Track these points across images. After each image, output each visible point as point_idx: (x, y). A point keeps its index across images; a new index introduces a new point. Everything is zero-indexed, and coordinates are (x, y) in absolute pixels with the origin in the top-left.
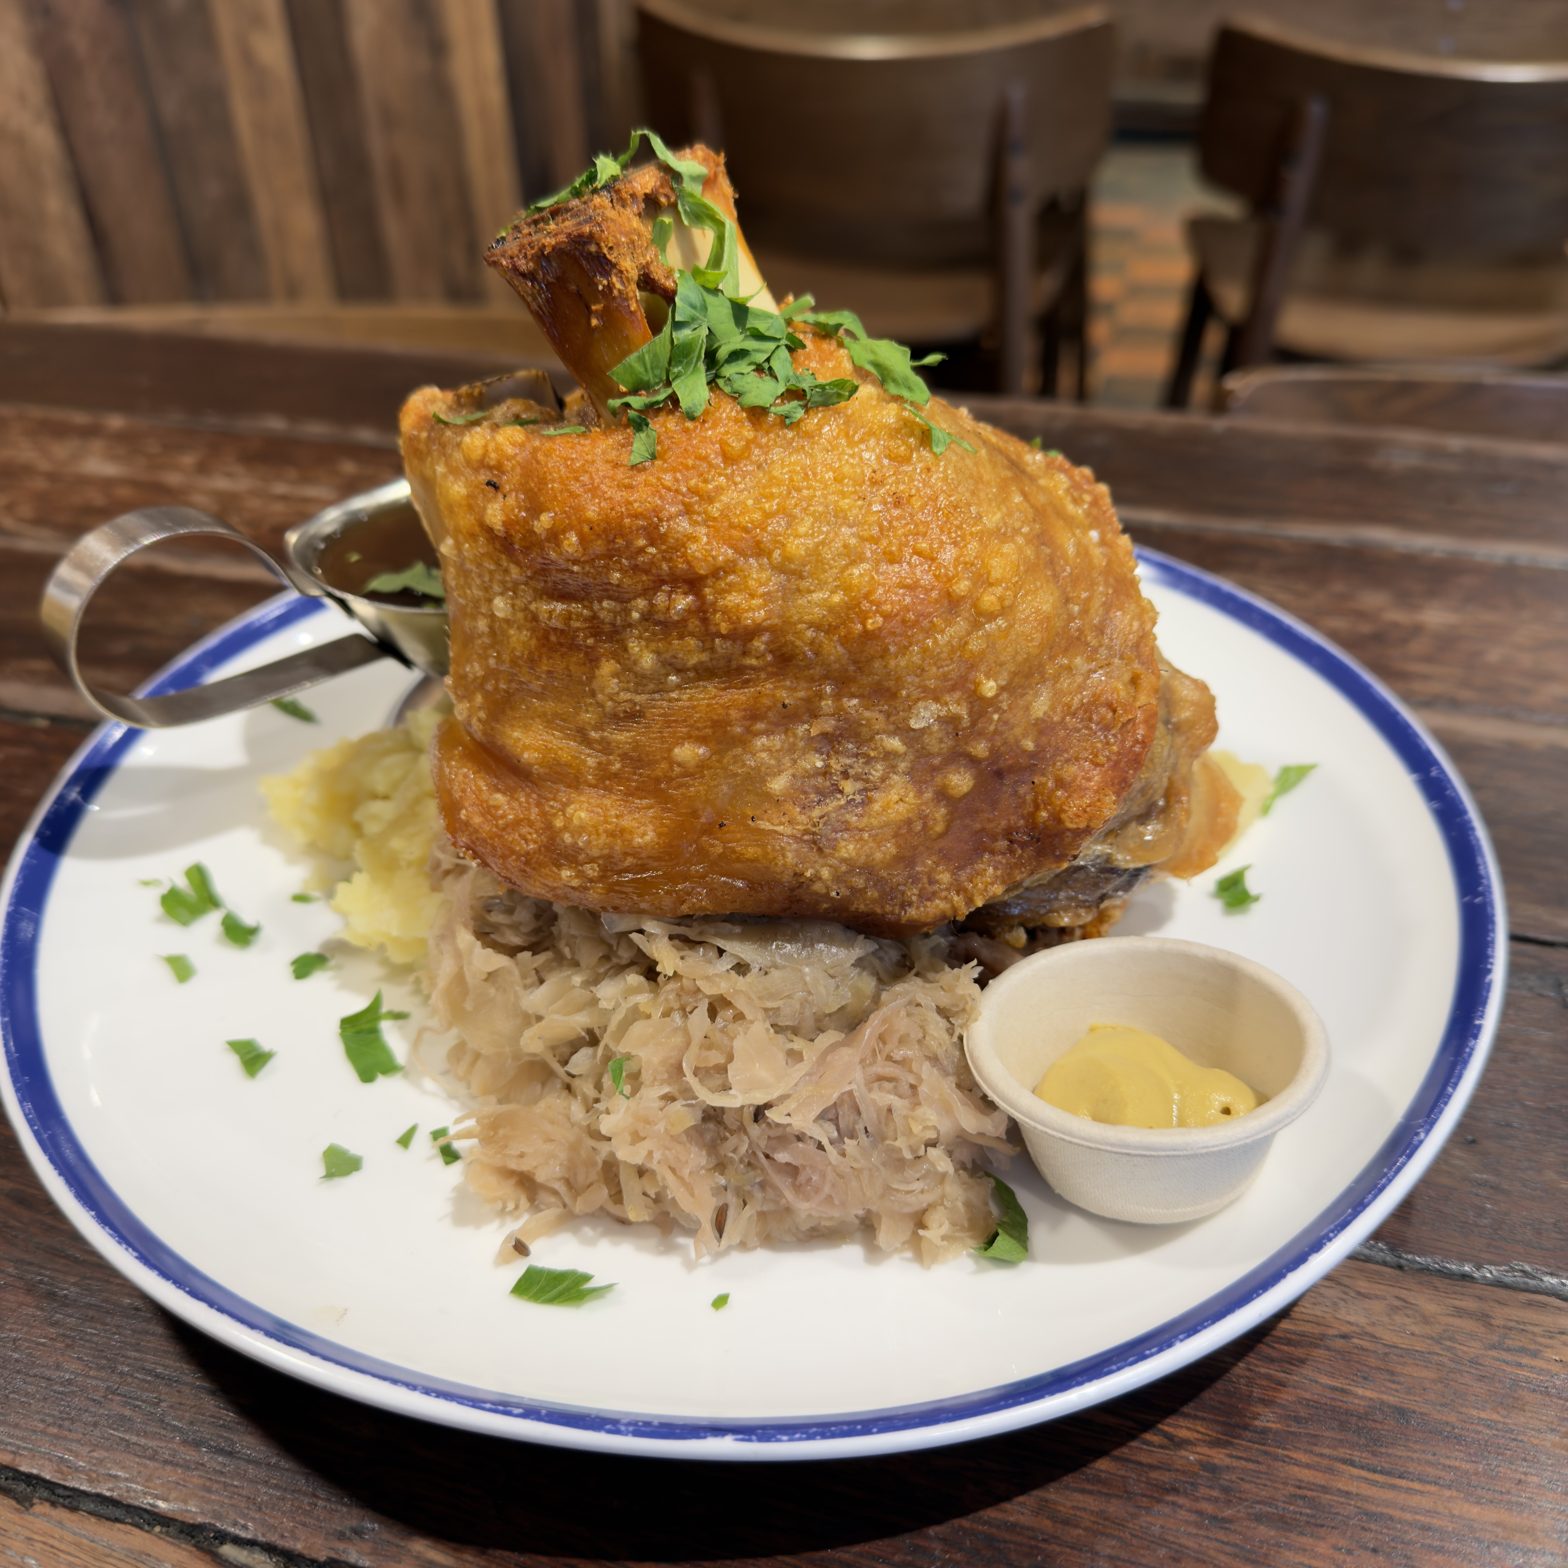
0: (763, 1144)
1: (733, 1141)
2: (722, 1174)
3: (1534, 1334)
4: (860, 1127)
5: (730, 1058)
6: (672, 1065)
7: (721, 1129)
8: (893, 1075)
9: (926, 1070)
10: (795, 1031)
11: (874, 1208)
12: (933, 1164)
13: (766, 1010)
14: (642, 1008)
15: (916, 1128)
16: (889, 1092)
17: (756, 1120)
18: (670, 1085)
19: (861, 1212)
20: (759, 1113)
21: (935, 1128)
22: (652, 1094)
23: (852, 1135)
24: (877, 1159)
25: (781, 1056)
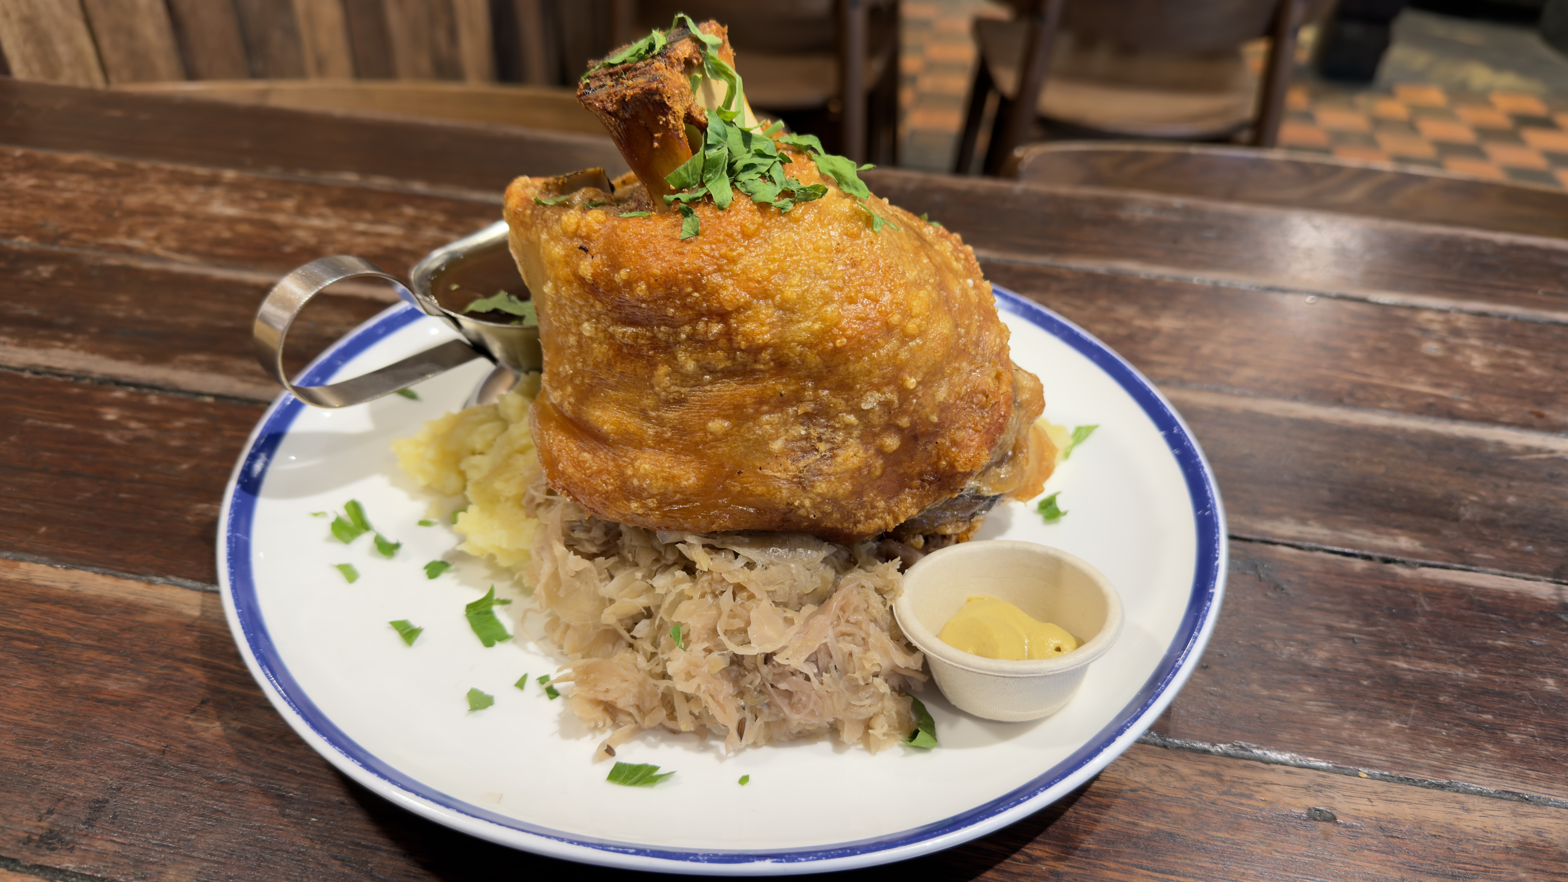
0: (770, 678)
1: (750, 677)
2: (742, 698)
3: (1248, 784)
4: (832, 665)
5: (748, 623)
6: (709, 629)
7: (742, 670)
8: (851, 632)
9: (872, 628)
10: (785, 605)
11: (840, 717)
12: (877, 688)
13: (768, 592)
14: (686, 593)
15: (868, 665)
16: (850, 643)
17: (766, 663)
18: (708, 641)
19: (832, 720)
20: (768, 658)
21: (879, 664)
22: (697, 648)
23: (827, 671)
24: (842, 685)
25: (780, 622)
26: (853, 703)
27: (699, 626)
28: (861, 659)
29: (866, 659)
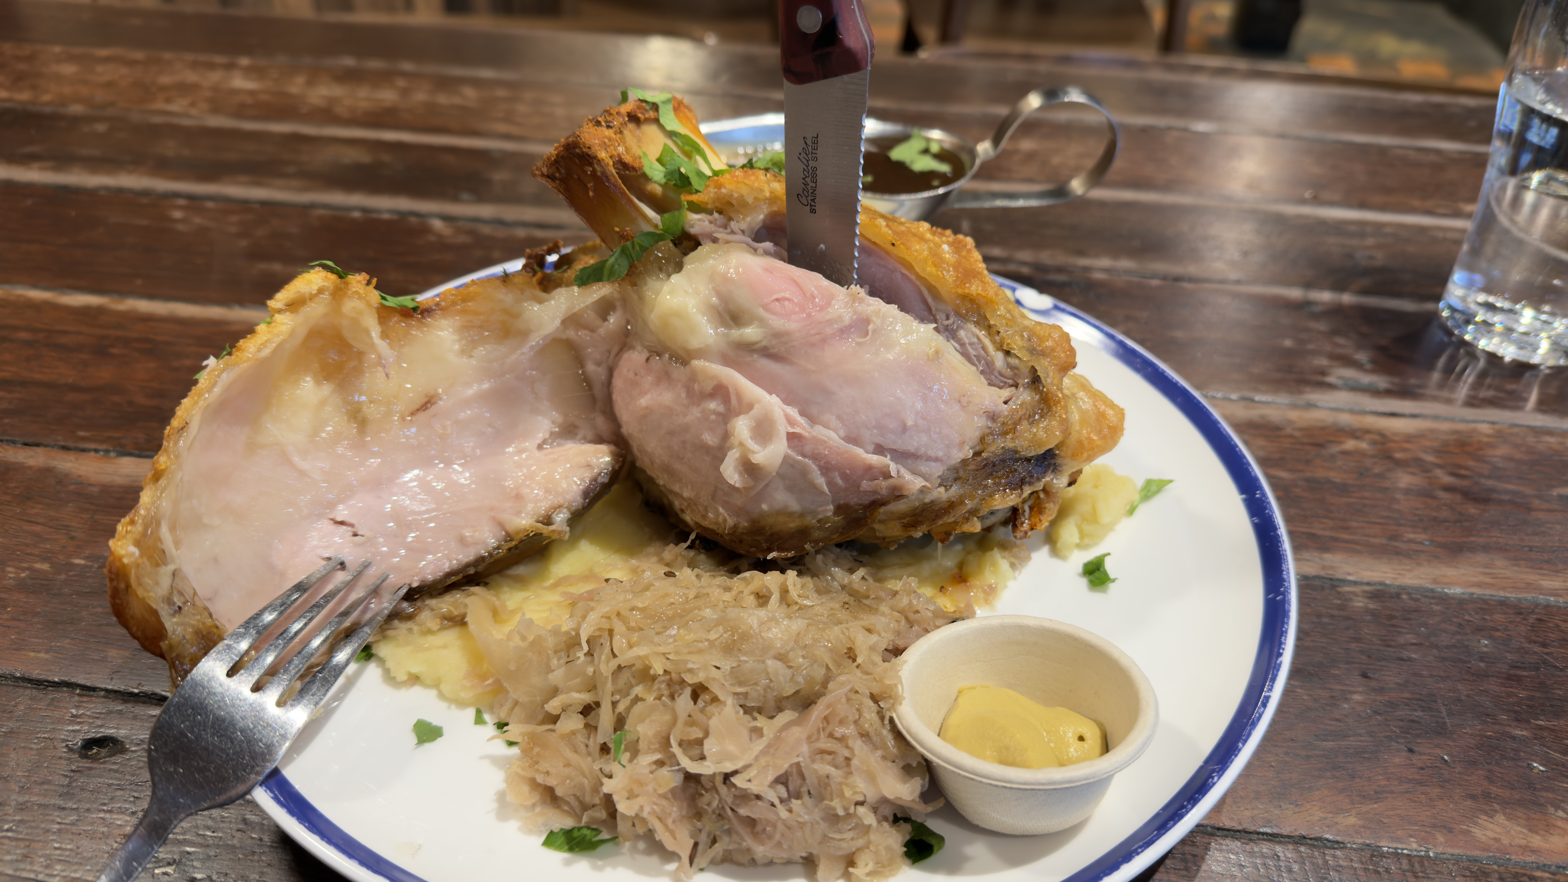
0: (729, 800)
1: (707, 797)
4: (804, 789)
5: (707, 734)
6: (663, 737)
8: (832, 750)
9: (858, 745)
10: (760, 710)
11: (814, 852)
12: (860, 819)
13: (737, 695)
15: (848, 793)
16: (829, 764)
17: (725, 783)
18: (660, 752)
19: (804, 855)
20: (727, 777)
21: (862, 793)
22: (646, 760)
23: (798, 796)
24: (817, 815)
25: (745, 733)
26: (831, 835)
27: (650, 733)
28: (840, 784)
29: (847, 785)
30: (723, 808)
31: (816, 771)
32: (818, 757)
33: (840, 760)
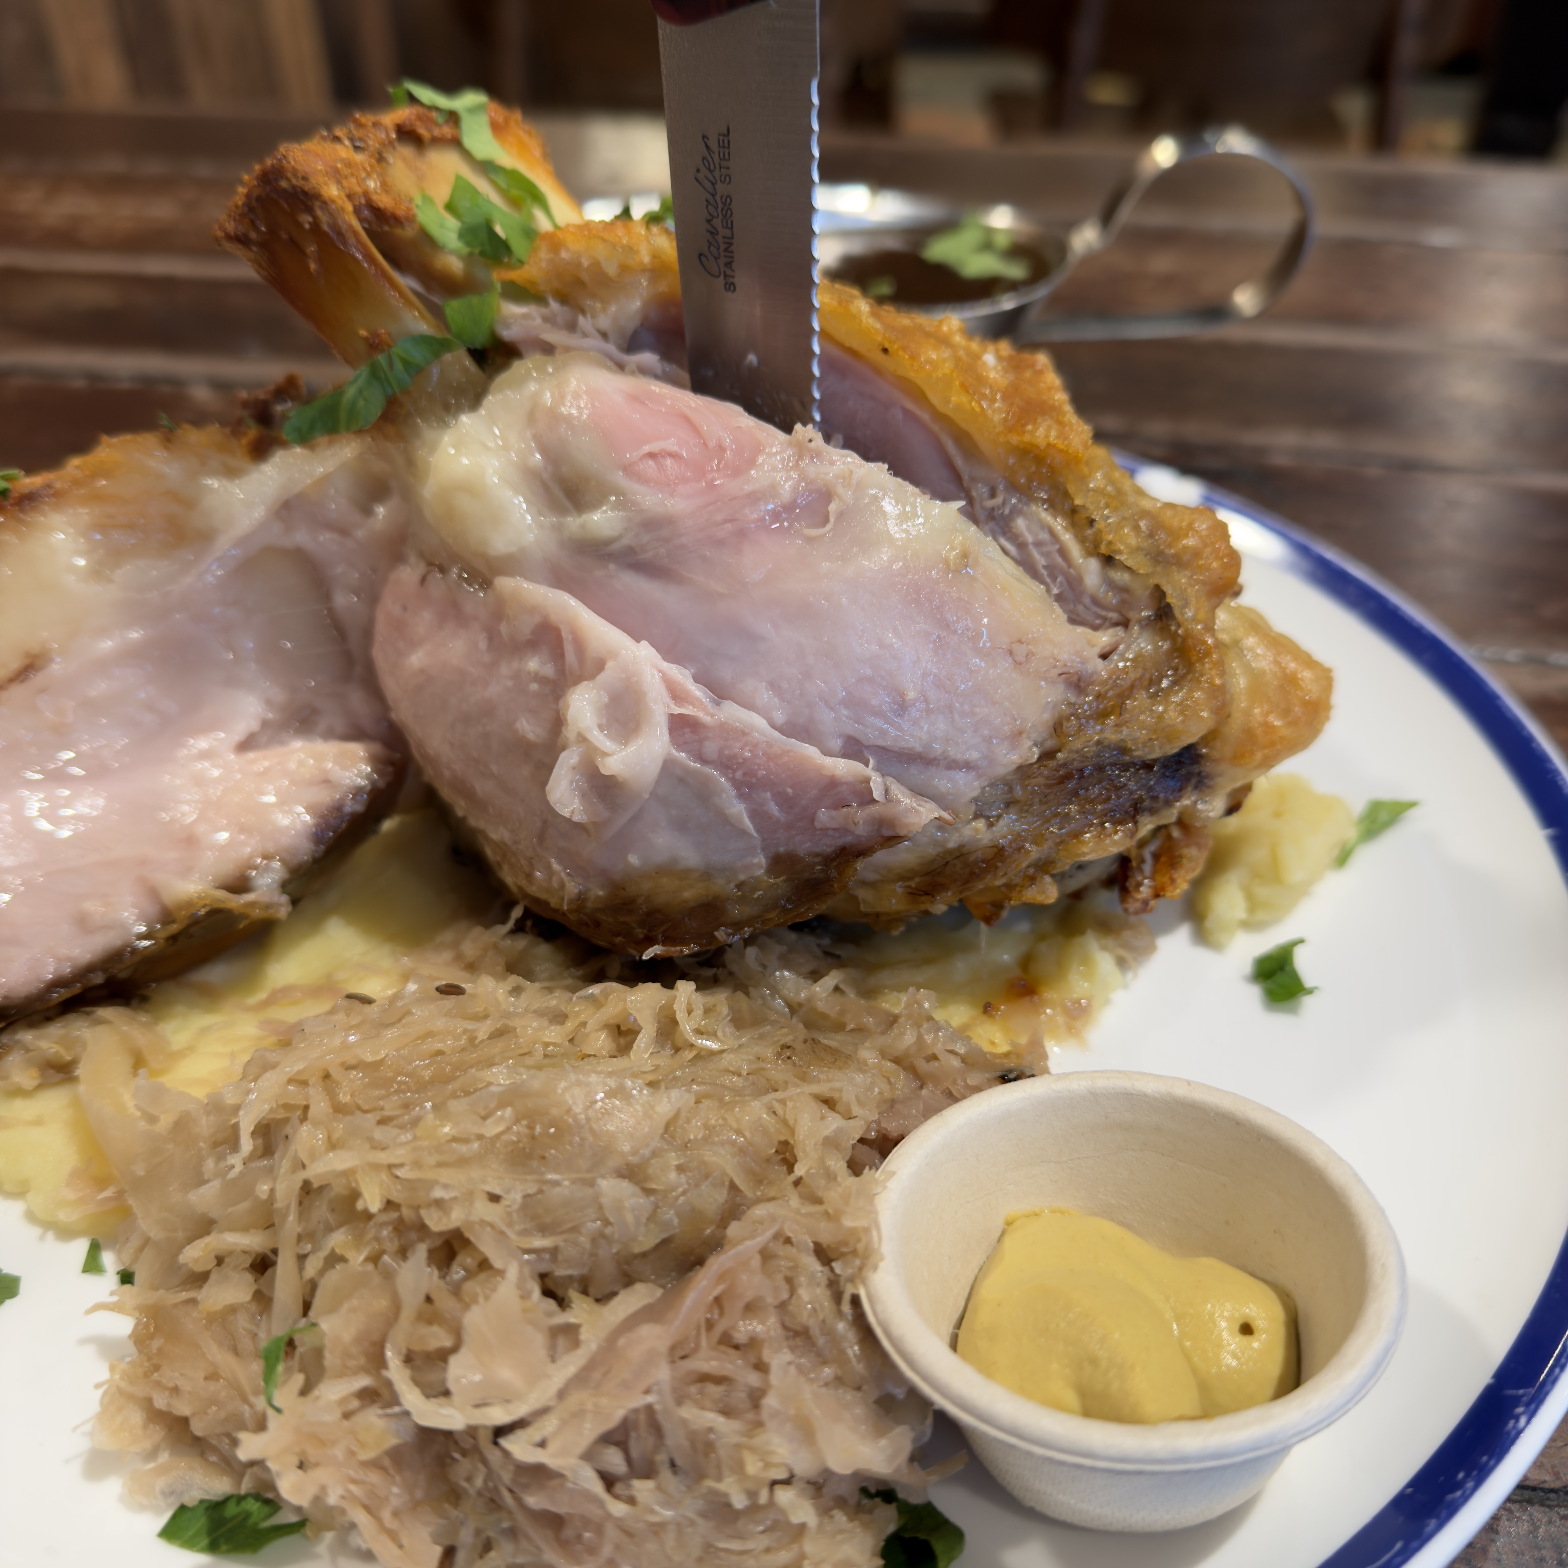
1: (465, 1465)
5: (457, 1341)
6: (367, 1349)
8: (725, 1373)
9: (783, 1363)
12: (783, 1512)
13: (529, 1252)
16: (710, 1405)
18: (363, 1376)
21: (786, 1462)
22: (337, 1390)
23: (648, 1472)
24: (691, 1507)
25: (539, 1340)
26: (722, 1545)
27: (347, 1335)
28: (738, 1447)
29: (751, 1449)
30: (496, 1489)
31: (684, 1422)
32: (693, 1389)
33: (740, 1397)
